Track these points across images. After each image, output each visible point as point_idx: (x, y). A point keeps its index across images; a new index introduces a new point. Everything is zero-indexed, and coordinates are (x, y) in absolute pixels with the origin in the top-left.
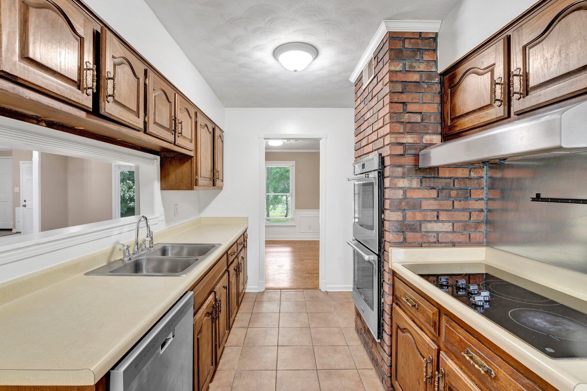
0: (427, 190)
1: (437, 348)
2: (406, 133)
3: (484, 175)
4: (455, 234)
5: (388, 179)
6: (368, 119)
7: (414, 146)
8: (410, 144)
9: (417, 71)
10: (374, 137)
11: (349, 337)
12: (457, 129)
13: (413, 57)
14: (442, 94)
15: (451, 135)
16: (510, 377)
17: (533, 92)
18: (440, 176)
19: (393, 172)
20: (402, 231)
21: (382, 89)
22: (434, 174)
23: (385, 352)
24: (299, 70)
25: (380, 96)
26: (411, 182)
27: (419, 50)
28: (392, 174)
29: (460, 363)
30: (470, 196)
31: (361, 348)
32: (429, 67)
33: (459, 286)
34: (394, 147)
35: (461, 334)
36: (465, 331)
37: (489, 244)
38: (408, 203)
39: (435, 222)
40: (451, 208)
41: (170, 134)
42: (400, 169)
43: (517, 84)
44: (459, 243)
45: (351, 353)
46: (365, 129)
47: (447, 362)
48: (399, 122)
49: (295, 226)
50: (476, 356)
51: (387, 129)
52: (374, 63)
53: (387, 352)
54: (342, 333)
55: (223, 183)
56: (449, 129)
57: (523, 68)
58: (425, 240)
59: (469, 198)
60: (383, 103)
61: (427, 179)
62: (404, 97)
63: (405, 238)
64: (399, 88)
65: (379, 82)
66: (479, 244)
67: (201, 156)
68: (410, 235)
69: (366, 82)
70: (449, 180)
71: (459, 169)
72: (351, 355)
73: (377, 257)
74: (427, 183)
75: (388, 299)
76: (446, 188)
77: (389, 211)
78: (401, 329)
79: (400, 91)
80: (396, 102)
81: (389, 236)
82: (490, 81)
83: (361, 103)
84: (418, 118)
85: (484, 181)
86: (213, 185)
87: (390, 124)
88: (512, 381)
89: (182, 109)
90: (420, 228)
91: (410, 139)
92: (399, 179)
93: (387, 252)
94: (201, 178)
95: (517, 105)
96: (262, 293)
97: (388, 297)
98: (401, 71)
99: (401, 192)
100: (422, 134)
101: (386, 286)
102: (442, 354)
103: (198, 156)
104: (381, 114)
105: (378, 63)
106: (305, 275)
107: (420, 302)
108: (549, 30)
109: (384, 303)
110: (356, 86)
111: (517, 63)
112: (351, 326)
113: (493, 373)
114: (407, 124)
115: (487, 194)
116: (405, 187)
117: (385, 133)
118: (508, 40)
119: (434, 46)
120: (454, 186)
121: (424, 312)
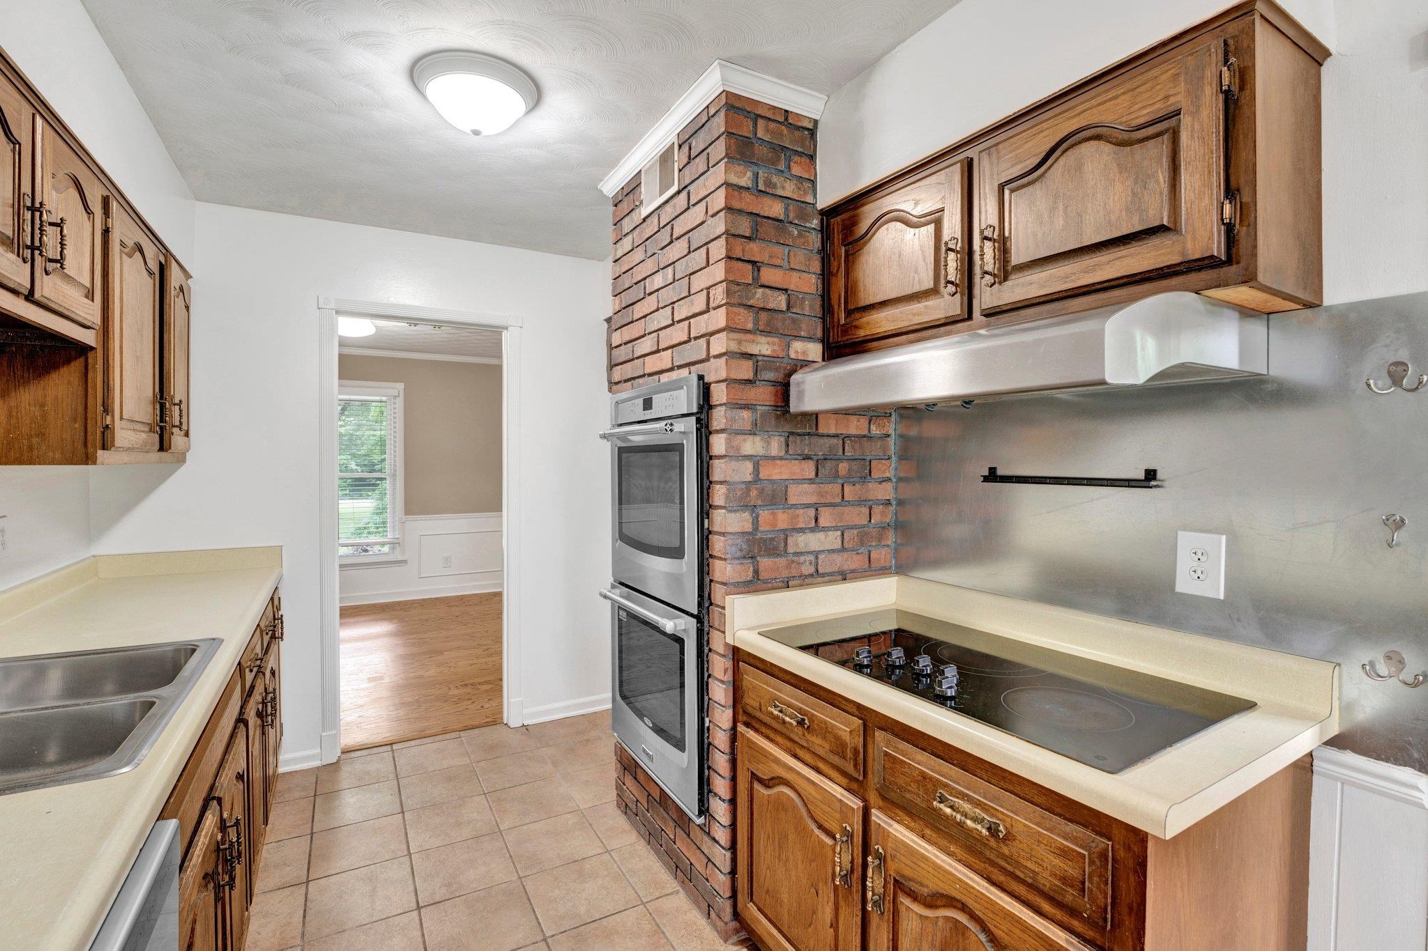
0: (797, 461)
1: (861, 804)
2: (758, 332)
3: (892, 432)
4: (845, 555)
5: (723, 436)
6: (658, 290)
7: (773, 362)
8: (765, 359)
9: (780, 196)
10: (678, 334)
11: (606, 830)
12: (862, 333)
13: (774, 162)
14: (824, 255)
15: (846, 346)
16: (1039, 826)
17: (1017, 276)
18: (821, 431)
19: (733, 420)
20: (750, 555)
21: (703, 223)
22: (811, 427)
23: (717, 842)
24: (486, 131)
25: (698, 238)
26: (769, 443)
27: (784, 148)
28: (731, 425)
29: (919, 824)
30: (870, 475)
31: (642, 847)
32: (802, 193)
33: (894, 662)
34: (734, 363)
35: (922, 762)
36: (932, 755)
37: (901, 569)
38: (762, 491)
39: (812, 530)
40: (838, 500)
41: (13, 257)
42: (746, 414)
43: (986, 256)
44: (853, 571)
45: (620, 868)
46: (648, 315)
47: (891, 830)
48: (744, 305)
49: (405, 562)
50: (961, 802)
51: (719, 318)
52: (679, 158)
53: (722, 843)
54: (587, 825)
55: (189, 441)
56: (842, 331)
57: (1000, 226)
58: (794, 572)
59: (869, 477)
60: (705, 256)
61: (798, 437)
62: (755, 250)
63: (756, 572)
64: (745, 227)
65: (693, 205)
66: (883, 571)
67: (121, 347)
68: (765, 562)
69: (650, 200)
70: (834, 441)
71: (852, 418)
72: (622, 872)
73: (695, 621)
74: (798, 446)
75: (722, 717)
76: (831, 457)
77: (724, 511)
78: (761, 781)
79: (747, 235)
80: (739, 259)
81: (722, 570)
82: (933, 243)
83: (632, 250)
84: (780, 301)
85: (891, 441)
86: (162, 449)
87: (727, 309)
88: (1044, 834)
89: (60, 175)
90: (785, 546)
91: (766, 346)
92: (746, 437)
93: (718, 606)
94: (123, 422)
95: (986, 296)
96: (334, 767)
97: (724, 711)
98: (748, 188)
99: (749, 466)
100: (788, 338)
101: (716, 687)
102: (877, 816)
103: (111, 347)
104: (699, 282)
105: (690, 159)
106: (454, 692)
107: (815, 711)
108: (1045, 165)
109: (711, 728)
110: (616, 206)
111: (986, 213)
112: (604, 801)
113: (1001, 828)
114: (760, 312)
115: (896, 469)
116: (756, 456)
117: (711, 329)
118: (969, 168)
119: (810, 148)
120: (844, 453)
121: (825, 731)
